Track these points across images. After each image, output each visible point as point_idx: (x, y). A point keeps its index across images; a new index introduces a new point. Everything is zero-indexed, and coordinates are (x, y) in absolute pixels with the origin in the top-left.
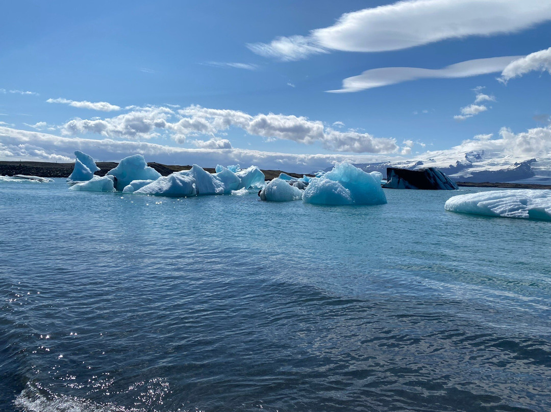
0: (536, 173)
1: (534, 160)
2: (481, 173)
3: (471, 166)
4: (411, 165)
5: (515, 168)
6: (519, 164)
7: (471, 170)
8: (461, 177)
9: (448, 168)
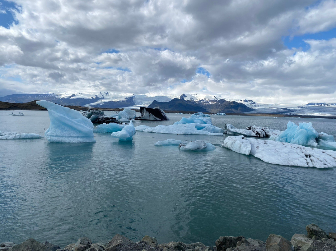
0: (135, 103)
1: (134, 97)
2: (109, 102)
3: (103, 98)
4: (68, 96)
5: (126, 100)
6: (128, 98)
7: (103, 101)
8: (98, 104)
9: (91, 99)
